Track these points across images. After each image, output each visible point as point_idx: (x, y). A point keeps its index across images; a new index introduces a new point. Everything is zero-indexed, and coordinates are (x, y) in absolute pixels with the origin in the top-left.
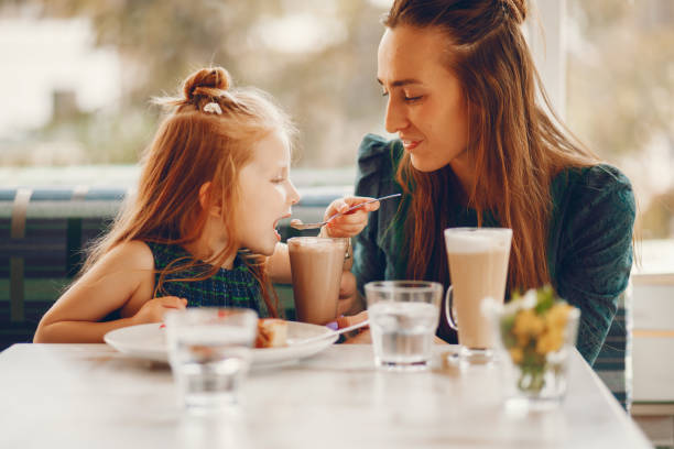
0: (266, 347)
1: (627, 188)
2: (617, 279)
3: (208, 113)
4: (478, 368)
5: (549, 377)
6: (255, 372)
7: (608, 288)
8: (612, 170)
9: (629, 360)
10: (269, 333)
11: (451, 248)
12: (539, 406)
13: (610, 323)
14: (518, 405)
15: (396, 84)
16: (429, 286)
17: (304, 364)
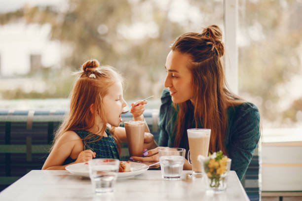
0: (123, 172)
1: (256, 110)
2: (253, 144)
3: (91, 78)
4: (198, 179)
5: (221, 182)
6: (119, 181)
7: (249, 147)
8: (251, 104)
9: (260, 176)
10: (124, 166)
11: (189, 136)
12: (217, 193)
13: (250, 161)
14: (210, 192)
15: (170, 71)
16: (181, 150)
17: (136, 178)
